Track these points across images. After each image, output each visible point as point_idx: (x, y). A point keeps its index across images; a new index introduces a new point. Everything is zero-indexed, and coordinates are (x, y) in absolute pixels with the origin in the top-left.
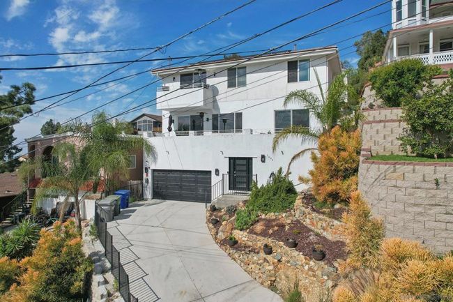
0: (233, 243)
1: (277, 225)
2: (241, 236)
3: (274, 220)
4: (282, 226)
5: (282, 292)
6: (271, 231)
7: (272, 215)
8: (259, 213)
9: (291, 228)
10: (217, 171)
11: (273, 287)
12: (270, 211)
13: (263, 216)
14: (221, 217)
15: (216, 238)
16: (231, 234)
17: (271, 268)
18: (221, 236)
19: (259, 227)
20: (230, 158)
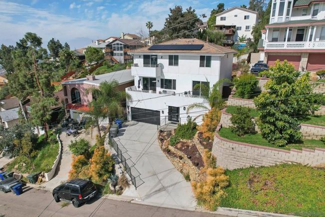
0: (168, 152)
1: (186, 146)
2: (172, 148)
3: (185, 143)
4: (188, 146)
5: (184, 174)
6: (183, 148)
7: (185, 140)
8: (180, 138)
9: (191, 148)
10: (163, 112)
11: (181, 172)
12: (184, 138)
13: (181, 140)
14: (164, 137)
15: (162, 148)
16: (168, 147)
17: (181, 165)
18: (164, 147)
19: (179, 146)
20: (169, 107)
